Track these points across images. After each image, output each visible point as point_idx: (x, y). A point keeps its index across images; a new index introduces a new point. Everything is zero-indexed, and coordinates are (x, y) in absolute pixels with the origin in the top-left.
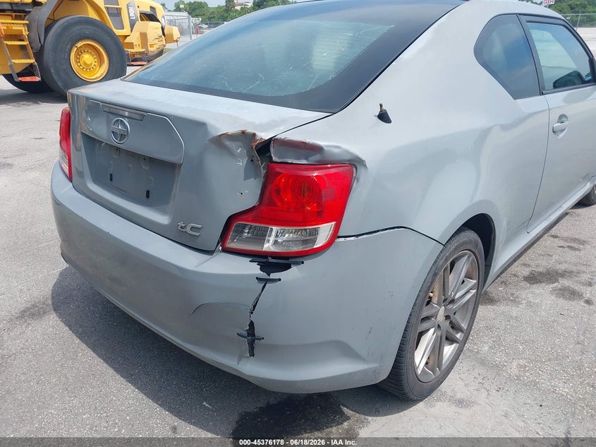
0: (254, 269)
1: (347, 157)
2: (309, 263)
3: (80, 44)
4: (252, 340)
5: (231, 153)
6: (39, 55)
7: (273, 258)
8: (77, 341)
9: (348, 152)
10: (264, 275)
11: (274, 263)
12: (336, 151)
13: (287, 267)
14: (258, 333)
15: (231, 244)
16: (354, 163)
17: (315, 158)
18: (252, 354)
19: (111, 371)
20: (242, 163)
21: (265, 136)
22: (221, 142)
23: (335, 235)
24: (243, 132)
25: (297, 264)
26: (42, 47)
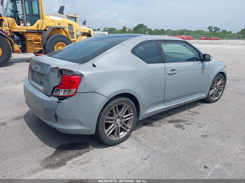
0: (56, 99)
1: (80, 74)
2: (69, 99)
3: (58, 44)
4: (56, 118)
5: (55, 72)
6: (44, 47)
7: (61, 97)
8: (27, 125)
9: (80, 72)
10: (59, 101)
11: (61, 98)
12: (77, 72)
13: (64, 99)
14: (57, 116)
15: (54, 94)
16: (82, 75)
17: (72, 74)
18: (57, 122)
19: (33, 133)
20: (57, 74)
21: (61, 68)
22: (52, 69)
23: (76, 92)
24: (57, 67)
25: (66, 99)
26: (46, 44)
